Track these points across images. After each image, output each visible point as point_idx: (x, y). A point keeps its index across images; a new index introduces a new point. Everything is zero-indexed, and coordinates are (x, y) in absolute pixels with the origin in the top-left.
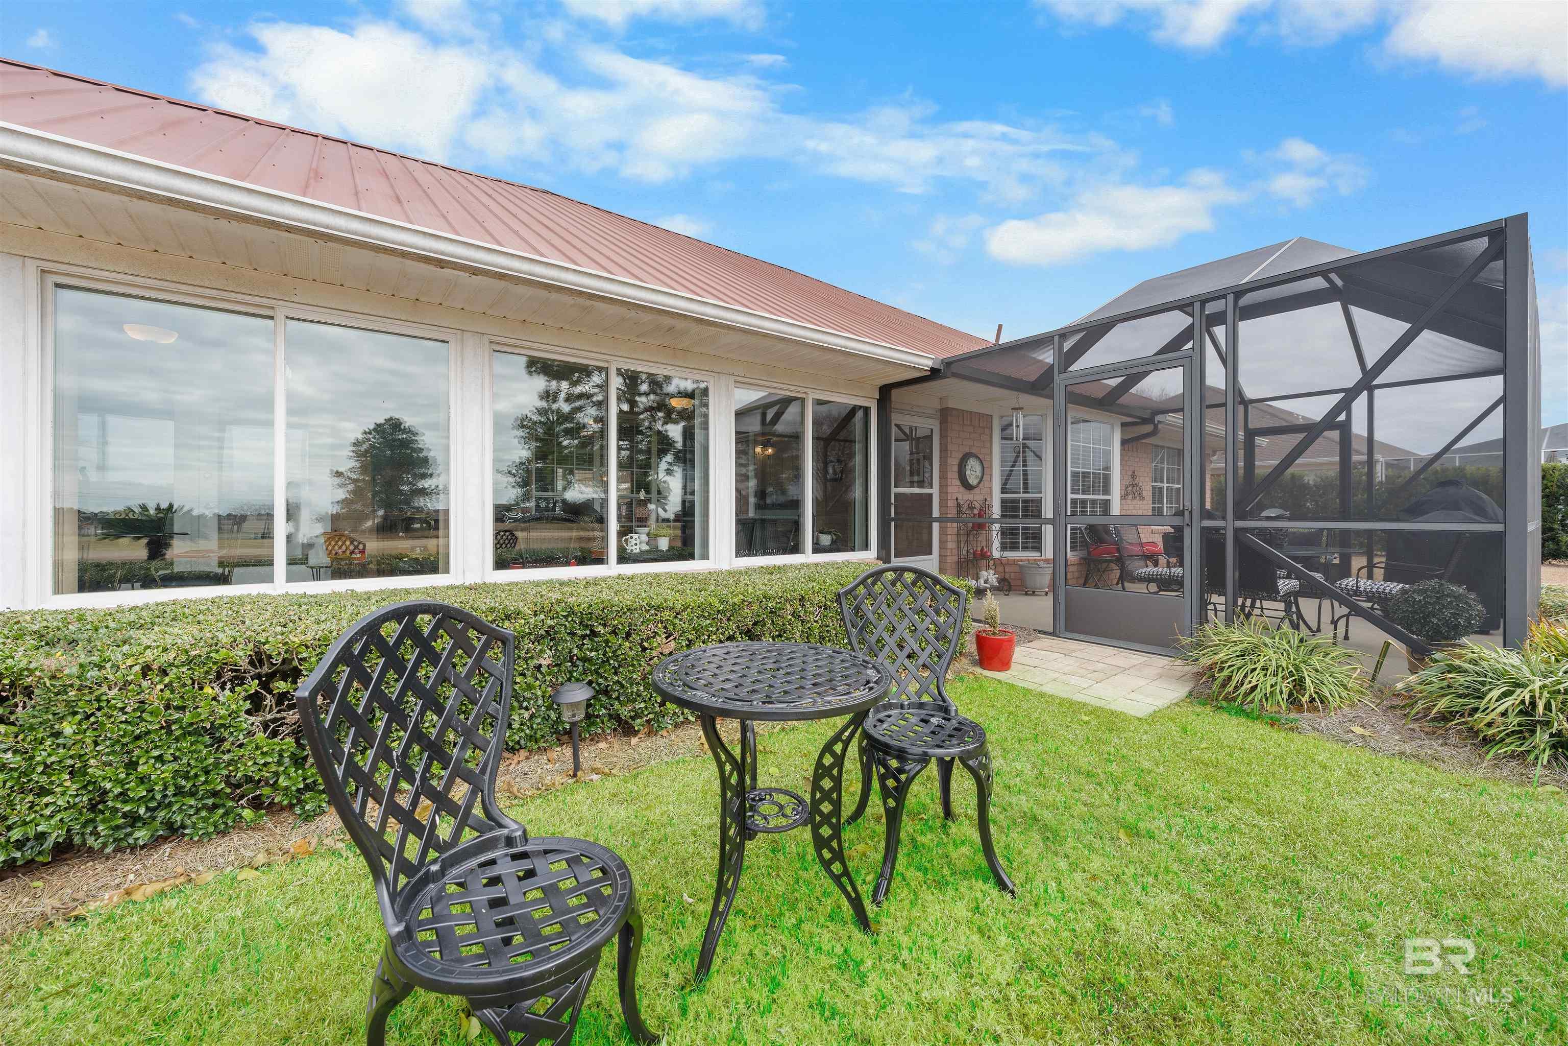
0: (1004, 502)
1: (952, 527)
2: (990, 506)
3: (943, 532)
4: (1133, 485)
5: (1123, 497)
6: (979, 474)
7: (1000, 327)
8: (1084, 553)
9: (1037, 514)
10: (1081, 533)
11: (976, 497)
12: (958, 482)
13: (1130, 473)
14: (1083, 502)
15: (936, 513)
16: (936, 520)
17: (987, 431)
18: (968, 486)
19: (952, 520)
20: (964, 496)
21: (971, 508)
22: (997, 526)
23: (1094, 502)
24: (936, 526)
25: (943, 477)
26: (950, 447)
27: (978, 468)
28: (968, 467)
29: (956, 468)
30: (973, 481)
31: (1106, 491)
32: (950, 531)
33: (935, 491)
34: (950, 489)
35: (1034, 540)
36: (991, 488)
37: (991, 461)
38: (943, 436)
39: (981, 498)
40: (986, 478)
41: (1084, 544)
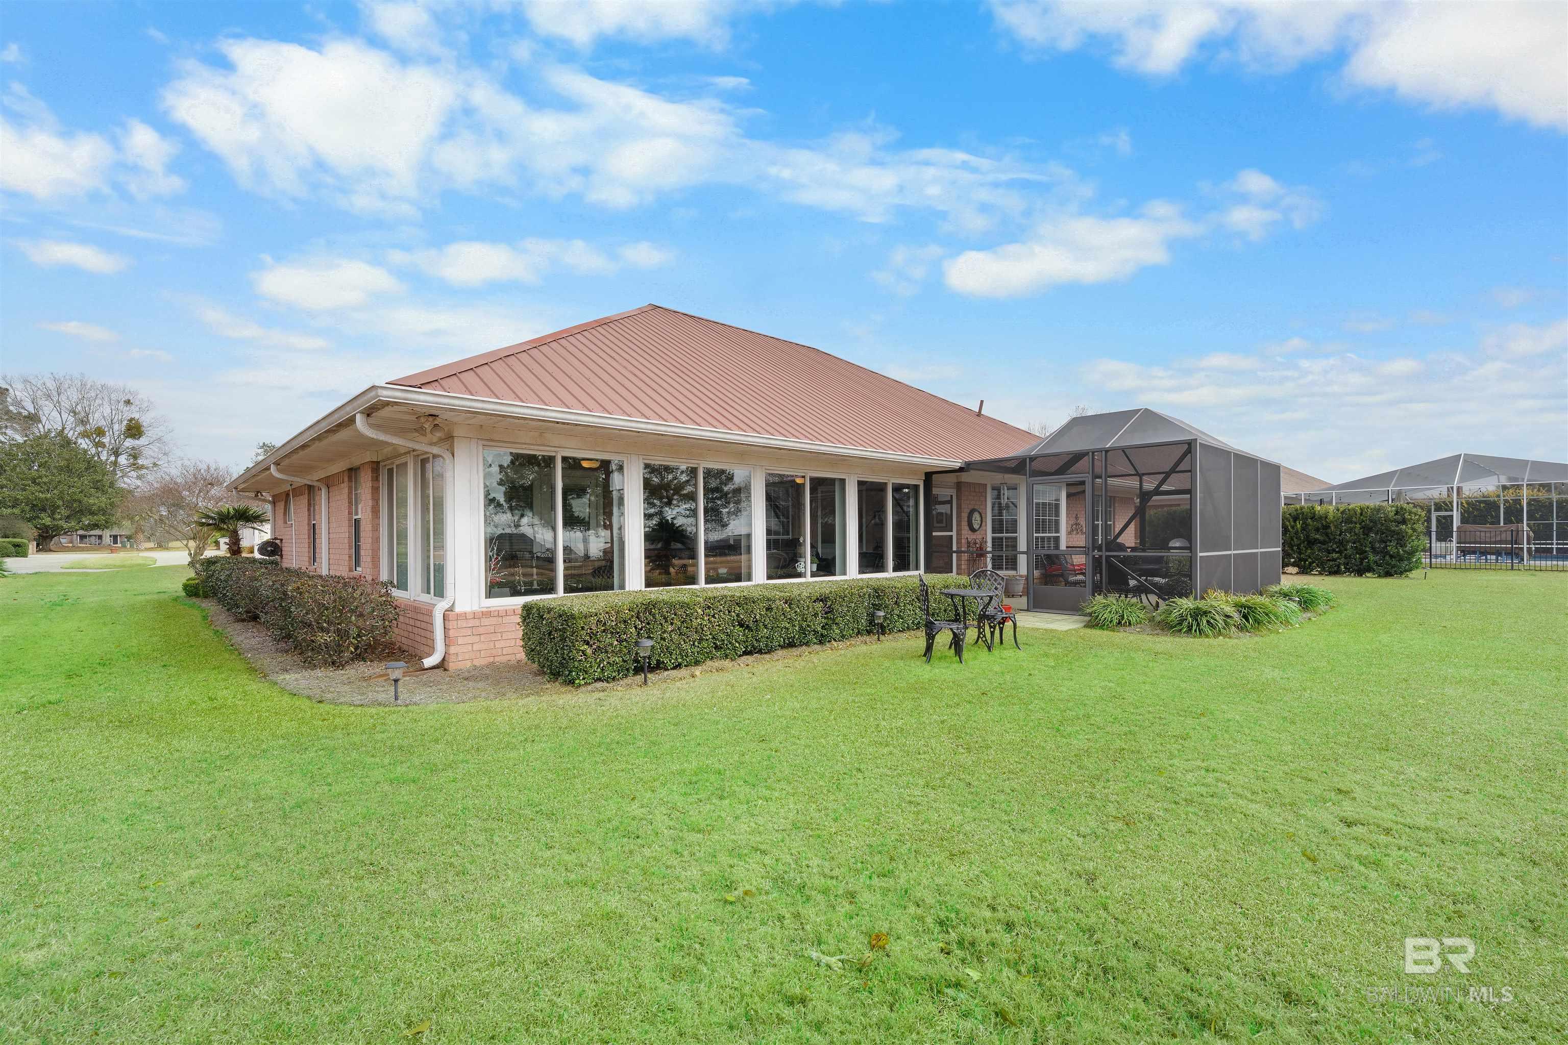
0: (993, 539)
1: (965, 557)
2: (986, 542)
3: (959, 559)
4: (1076, 524)
5: (1069, 533)
6: (979, 522)
7: (982, 402)
8: (1043, 571)
9: (1015, 547)
10: (1041, 558)
11: (977, 536)
12: (967, 528)
13: (1074, 516)
14: (1043, 538)
15: (954, 549)
16: (955, 552)
17: (984, 494)
18: (973, 530)
19: (964, 552)
20: (971, 537)
21: (975, 543)
22: (989, 556)
23: (1049, 538)
24: (954, 555)
25: (959, 525)
26: (963, 506)
27: (979, 518)
28: (973, 519)
29: (966, 519)
30: (976, 526)
31: (1057, 531)
32: (963, 558)
33: (954, 533)
34: (963, 532)
35: (1013, 564)
36: (986, 531)
37: (986, 514)
38: (958, 499)
39: (981, 537)
40: (984, 524)
41: (1043, 566)
